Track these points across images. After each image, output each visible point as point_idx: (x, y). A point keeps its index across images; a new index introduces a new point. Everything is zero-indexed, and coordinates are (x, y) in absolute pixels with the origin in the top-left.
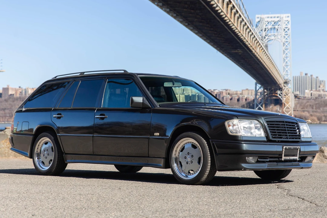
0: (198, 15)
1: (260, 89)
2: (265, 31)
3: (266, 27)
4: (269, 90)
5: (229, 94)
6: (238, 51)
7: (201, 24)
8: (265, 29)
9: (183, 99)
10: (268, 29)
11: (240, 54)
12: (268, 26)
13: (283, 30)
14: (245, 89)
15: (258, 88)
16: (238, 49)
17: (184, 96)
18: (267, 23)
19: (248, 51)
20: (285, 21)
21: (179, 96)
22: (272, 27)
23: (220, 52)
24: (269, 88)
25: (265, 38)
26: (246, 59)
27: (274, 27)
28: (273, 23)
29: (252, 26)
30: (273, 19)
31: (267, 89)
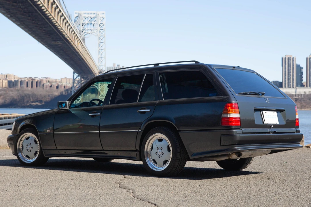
0: (20, 8)
1: (77, 78)
2: (82, 25)
3: (84, 22)
4: (86, 79)
5: (49, 82)
6: (58, 43)
7: (23, 16)
8: (83, 23)
9: (6, 83)
10: (85, 24)
11: (60, 45)
12: (85, 21)
13: (99, 25)
14: (64, 77)
15: (75, 77)
16: (58, 41)
17: (7, 81)
18: (84, 18)
19: (67, 43)
20: (101, 17)
21: (2, 81)
22: (89, 22)
23: (41, 43)
24: (85, 77)
25: (82, 32)
26: (65, 51)
27: (91, 22)
28: (90, 19)
29: (71, 21)
30: (90, 15)
31: (84, 78)
